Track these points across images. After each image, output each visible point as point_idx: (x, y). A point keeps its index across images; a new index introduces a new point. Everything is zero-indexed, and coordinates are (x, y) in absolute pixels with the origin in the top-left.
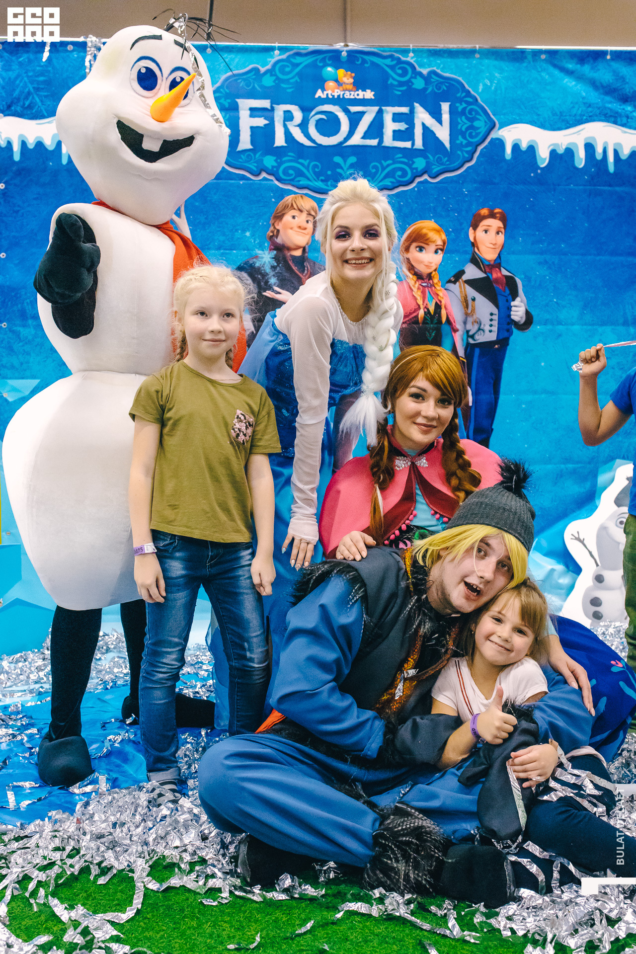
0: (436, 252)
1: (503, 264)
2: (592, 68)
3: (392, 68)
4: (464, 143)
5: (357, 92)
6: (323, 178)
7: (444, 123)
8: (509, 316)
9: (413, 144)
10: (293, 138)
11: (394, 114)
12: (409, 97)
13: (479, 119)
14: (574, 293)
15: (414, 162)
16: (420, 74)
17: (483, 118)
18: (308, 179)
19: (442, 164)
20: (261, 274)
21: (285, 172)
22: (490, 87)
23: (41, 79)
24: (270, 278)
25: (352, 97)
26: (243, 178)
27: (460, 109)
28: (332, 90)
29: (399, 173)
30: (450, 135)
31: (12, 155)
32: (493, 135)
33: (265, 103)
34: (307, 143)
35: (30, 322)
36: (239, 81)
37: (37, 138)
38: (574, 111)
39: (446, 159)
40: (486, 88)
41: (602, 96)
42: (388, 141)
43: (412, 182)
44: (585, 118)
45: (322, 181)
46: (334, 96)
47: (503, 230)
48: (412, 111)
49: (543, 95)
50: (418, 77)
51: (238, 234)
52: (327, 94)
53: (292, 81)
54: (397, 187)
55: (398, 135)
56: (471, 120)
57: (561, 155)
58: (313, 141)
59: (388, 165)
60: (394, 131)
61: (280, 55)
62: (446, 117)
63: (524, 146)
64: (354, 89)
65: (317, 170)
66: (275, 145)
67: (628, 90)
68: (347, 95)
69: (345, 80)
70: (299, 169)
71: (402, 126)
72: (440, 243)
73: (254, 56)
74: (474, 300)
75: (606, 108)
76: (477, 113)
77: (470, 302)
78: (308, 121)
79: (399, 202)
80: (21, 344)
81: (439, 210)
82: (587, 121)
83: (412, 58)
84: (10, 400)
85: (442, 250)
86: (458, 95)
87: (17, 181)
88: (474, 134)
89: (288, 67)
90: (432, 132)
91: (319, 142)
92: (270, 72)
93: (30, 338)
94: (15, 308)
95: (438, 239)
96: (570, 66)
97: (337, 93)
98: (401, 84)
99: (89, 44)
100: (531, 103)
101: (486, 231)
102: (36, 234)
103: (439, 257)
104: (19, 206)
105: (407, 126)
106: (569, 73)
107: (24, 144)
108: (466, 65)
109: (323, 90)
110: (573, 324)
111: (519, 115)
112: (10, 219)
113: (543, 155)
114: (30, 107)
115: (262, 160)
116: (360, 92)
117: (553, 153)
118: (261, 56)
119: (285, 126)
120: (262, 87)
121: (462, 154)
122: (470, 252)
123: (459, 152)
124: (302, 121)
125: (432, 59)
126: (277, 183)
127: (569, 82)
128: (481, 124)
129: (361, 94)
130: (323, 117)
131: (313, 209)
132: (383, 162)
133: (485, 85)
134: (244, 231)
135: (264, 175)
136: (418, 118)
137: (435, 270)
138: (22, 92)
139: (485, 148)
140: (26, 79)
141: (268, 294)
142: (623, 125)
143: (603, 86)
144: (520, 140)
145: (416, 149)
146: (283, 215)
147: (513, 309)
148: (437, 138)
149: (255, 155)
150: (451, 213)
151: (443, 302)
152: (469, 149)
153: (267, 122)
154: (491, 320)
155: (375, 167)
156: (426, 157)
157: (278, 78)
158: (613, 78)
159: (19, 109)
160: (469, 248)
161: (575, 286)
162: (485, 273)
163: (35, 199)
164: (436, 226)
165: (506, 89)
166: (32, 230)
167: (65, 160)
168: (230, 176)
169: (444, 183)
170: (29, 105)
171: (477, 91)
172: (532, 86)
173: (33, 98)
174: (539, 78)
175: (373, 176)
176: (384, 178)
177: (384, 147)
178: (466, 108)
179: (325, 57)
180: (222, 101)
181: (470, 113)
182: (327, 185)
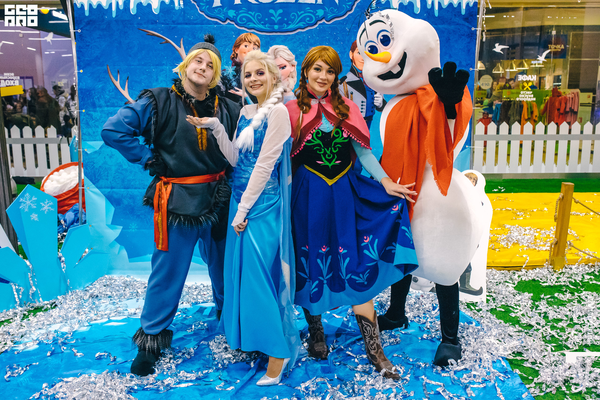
4: (347, 0)
8: (373, 103)
9: (316, 1)
15: (317, 12)
18: (254, 23)
19: (334, 13)
20: (227, 80)
21: (241, 19)
24: (233, 82)
26: (216, 23)
29: (308, 19)
31: (84, 13)
34: (254, 2)
35: (98, 109)
37: (98, 2)
43: (316, 24)
45: (262, 24)
54: (307, 27)
57: (406, 6)
58: (257, 1)
59: (301, 14)
63: (383, 1)
65: (259, 18)
66: (235, 4)
70: (249, 17)
74: (352, 93)
77: (350, 95)
79: (308, 36)
80: (93, 121)
81: (332, 40)
84: (89, 152)
87: (88, 28)
91: (260, 1)
93: (98, 118)
94: (89, 101)
101: (360, 53)
102: (99, 59)
104: (89, 42)
107: (90, 5)
112: (85, 50)
115: (227, 12)
117: (401, 5)
121: (346, 7)
122: (350, 66)
123: (344, 6)
126: (236, 26)
131: (257, 41)
132: (298, 12)
135: (228, 21)
141: (232, 91)
145: (318, 4)
146: (240, 45)
147: (375, 99)
149: (223, 10)
150: (339, 43)
152: (350, 3)
154: (362, 105)
155: (294, 15)
156: (324, 9)
160: (350, 63)
162: (359, 77)
163: (98, 38)
166: (97, 56)
167: (114, 15)
168: (209, 22)
169: (335, 24)
175: (292, 21)
176: (299, 22)
177: (299, 3)
182: (265, 27)
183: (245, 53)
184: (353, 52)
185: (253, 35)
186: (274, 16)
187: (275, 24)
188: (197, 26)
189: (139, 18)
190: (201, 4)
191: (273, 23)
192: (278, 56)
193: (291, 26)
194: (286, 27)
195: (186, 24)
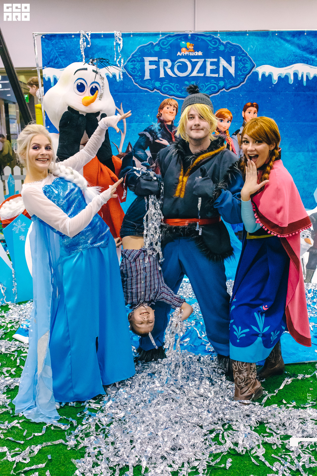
0: (228, 122)
2: (298, 39)
3: (210, 41)
4: (241, 74)
6: (180, 91)
7: (232, 66)
9: (219, 75)
10: (168, 73)
11: (211, 62)
12: (217, 54)
13: (247, 64)
14: (287, 138)
15: (219, 83)
16: (223, 44)
17: (249, 63)
18: (174, 91)
19: (231, 84)
20: (154, 132)
21: (164, 89)
22: (253, 49)
23: (62, 50)
24: (158, 134)
25: (193, 55)
26: (147, 91)
27: (239, 59)
28: (184, 52)
29: (213, 88)
30: (235, 71)
31: (51, 84)
32: (254, 70)
33: (156, 59)
34: (173, 76)
36: (145, 49)
38: (289, 59)
39: (233, 81)
40: (251, 49)
41: (302, 52)
42: (208, 74)
43: (218, 92)
44: (294, 61)
45: (180, 92)
46: (185, 55)
47: (257, 112)
48: (219, 60)
49: (276, 52)
50: (221, 45)
51: (144, 116)
52: (182, 54)
53: (167, 48)
54: (212, 94)
55: (212, 71)
56: (244, 64)
57: (283, 78)
58: (176, 75)
59: (208, 85)
60: (211, 70)
61: (162, 37)
62: (233, 63)
63: (267, 75)
64: (194, 51)
65: (177, 87)
66: (160, 77)
67: (313, 48)
68: (191, 54)
69: (190, 47)
70: (170, 87)
71: (214, 67)
72: (230, 118)
73: (151, 38)
75: (303, 57)
76: (247, 61)
78: (174, 66)
81: (229, 104)
82: (295, 63)
83: (219, 36)
85: (230, 121)
86: (239, 53)
88: (245, 70)
89: (165, 42)
90: (227, 69)
91: (178, 75)
92: (158, 44)
95: (229, 116)
96: (288, 38)
97: (187, 53)
98: (214, 48)
99: (81, 34)
100: (271, 55)
101: (249, 113)
103: (229, 124)
105: (216, 67)
106: (288, 41)
107: (55, 79)
108: (243, 39)
109: (180, 52)
110: (286, 152)
111: (265, 61)
113: (275, 78)
114: (57, 63)
115: (155, 84)
116: (196, 53)
117: (279, 78)
118: (154, 37)
119: (164, 68)
120: (155, 51)
123: (239, 78)
124: (172, 66)
125: (228, 36)
126: (161, 93)
127: (287, 45)
128: (248, 66)
129: (197, 54)
130: (180, 64)
131: (176, 105)
132: (206, 83)
133: (251, 48)
134: (147, 114)
135: (155, 90)
136: (221, 63)
137: (227, 130)
138: (54, 57)
139: (250, 76)
140: (55, 51)
141: (157, 141)
142: (310, 65)
143: (302, 47)
144: (265, 72)
145: (220, 77)
146: (163, 107)
148: (229, 72)
149: (151, 82)
150: (235, 105)
151: (231, 143)
152: (243, 76)
153: (156, 67)
155: (203, 86)
156: (224, 81)
157: (161, 47)
158: (307, 43)
159: (53, 64)
160: (242, 120)
161: (287, 136)
164: (228, 111)
165: (260, 49)
168: (141, 91)
169: (232, 92)
170: (57, 62)
171: (247, 51)
172: (271, 48)
173: (58, 59)
174: (275, 44)
175: (202, 89)
176: (206, 90)
177: (206, 77)
178: (242, 58)
179: (181, 37)
180: (137, 58)
181: (244, 61)
182: (182, 94)
183: (167, 113)
184: (245, 112)
185: (173, 100)
188: (132, 93)
190: (136, 77)
195: (125, 92)
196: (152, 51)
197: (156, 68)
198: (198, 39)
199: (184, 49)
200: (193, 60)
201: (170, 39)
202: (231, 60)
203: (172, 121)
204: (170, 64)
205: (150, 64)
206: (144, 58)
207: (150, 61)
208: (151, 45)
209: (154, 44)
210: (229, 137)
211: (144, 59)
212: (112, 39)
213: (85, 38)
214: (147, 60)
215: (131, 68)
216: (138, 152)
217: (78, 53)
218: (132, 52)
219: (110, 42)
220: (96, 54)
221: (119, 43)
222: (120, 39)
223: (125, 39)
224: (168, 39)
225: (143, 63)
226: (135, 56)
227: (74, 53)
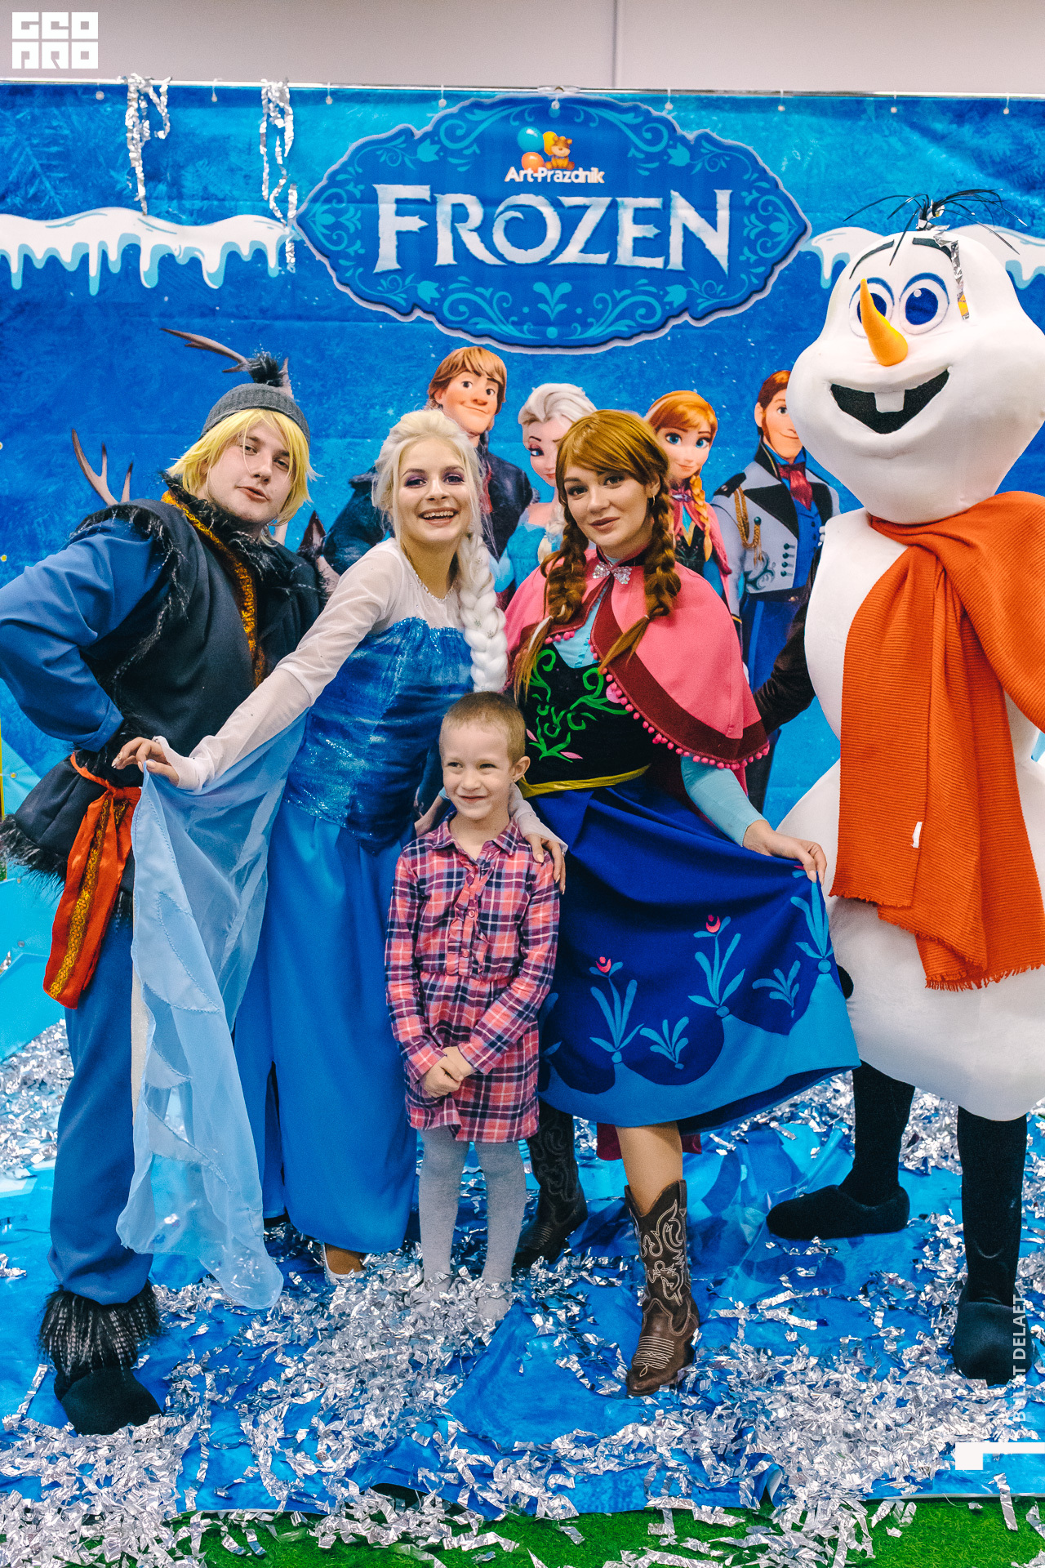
0: (699, 443)
1: (808, 465)
2: (977, 131)
3: (635, 128)
4: (752, 261)
5: (575, 172)
6: (514, 319)
7: (719, 226)
9: (667, 262)
10: (468, 250)
11: (636, 210)
12: (662, 181)
13: (778, 219)
15: (667, 293)
16: (683, 141)
17: (786, 217)
18: (491, 320)
19: (715, 296)
21: (453, 309)
22: (800, 164)
23: (54, 149)
25: (566, 180)
26: (384, 318)
27: (747, 202)
28: (534, 169)
29: (642, 311)
30: (730, 246)
31: (9, 280)
32: (802, 247)
33: (422, 192)
34: (490, 259)
36: (379, 153)
37: (48, 250)
39: (721, 287)
40: (794, 165)
41: (990, 180)
42: (625, 256)
43: (663, 325)
44: (959, 217)
45: (513, 323)
46: (536, 179)
48: (667, 205)
49: (890, 177)
50: (679, 145)
51: (374, 413)
52: (525, 176)
53: (467, 152)
54: (638, 334)
55: (641, 246)
56: (767, 221)
58: (500, 256)
59: (624, 298)
60: (636, 240)
61: (447, 106)
62: (723, 215)
64: (571, 166)
65: (505, 305)
66: (437, 264)
67: (1035, 168)
68: (559, 177)
69: (556, 150)
70: (476, 303)
71: (650, 231)
72: (705, 428)
73: (404, 110)
74: (758, 522)
75: (996, 200)
76: (777, 209)
77: (752, 526)
78: (493, 221)
79: (640, 360)
81: (705, 372)
83: (670, 112)
85: (709, 440)
86: (746, 177)
87: (17, 323)
88: (769, 245)
89: (461, 127)
90: (699, 240)
91: (509, 258)
92: (431, 136)
94: (20, 531)
95: (703, 421)
96: (939, 126)
97: (542, 173)
98: (650, 157)
99: (132, 88)
100: (869, 191)
101: (783, 410)
102: (49, 412)
103: (704, 451)
104: (22, 364)
105: (657, 231)
106: (936, 138)
107: (27, 260)
108: (761, 124)
109: (519, 168)
111: (848, 211)
112: (9, 386)
114: (36, 198)
115: (416, 288)
116: (581, 172)
118: (417, 109)
119: (454, 230)
120: (417, 162)
121: (748, 279)
123: (743, 276)
124: (483, 222)
125: (703, 113)
127: (935, 154)
128: (782, 228)
129: (582, 176)
130: (518, 215)
131: (498, 371)
132: (615, 292)
133: (792, 159)
134: (384, 406)
135: (418, 313)
136: (677, 216)
137: (696, 473)
138: (22, 173)
139: (786, 268)
140: (28, 149)
142: (1024, 230)
143: (993, 162)
145: (671, 270)
146: (449, 380)
148: (708, 252)
149: (404, 281)
150: (726, 380)
151: (708, 527)
152: (761, 270)
153: (424, 224)
154: (786, 556)
155: (603, 301)
156: (687, 284)
157: (443, 148)
158: (1013, 147)
159: (18, 201)
160: (755, 438)
162: (779, 478)
163: (48, 353)
164: (700, 400)
165: (828, 166)
166: (44, 405)
167: (94, 289)
168: (363, 315)
169: (717, 328)
170: (35, 196)
171: (779, 170)
172: (872, 161)
173: (41, 182)
174: (886, 148)
175: (598, 315)
176: (617, 319)
177: (618, 266)
178: (758, 199)
179: (522, 112)
180: (350, 187)
181: (765, 209)
182: (522, 332)
183: (462, 403)
184: (764, 405)
185: (488, 354)
186: (546, 302)
187: (551, 324)
188: (329, 324)
189: (166, 299)
190: (342, 262)
191: (543, 321)
192: (556, 415)
193: (594, 332)
194: (579, 334)
195: (300, 318)
196: (406, 159)
197: (421, 229)
198: (589, 118)
199: (532, 158)
200: (569, 201)
201: (479, 115)
202: (715, 203)
203: (482, 436)
204: (476, 212)
205: (398, 213)
206: (376, 186)
207: (398, 201)
208: (403, 138)
209: (418, 133)
210: (700, 503)
211: (375, 190)
212: (253, 110)
213: (143, 104)
214: (389, 194)
215: (325, 227)
216: (347, 550)
217: (120, 161)
218: (331, 162)
219: (244, 120)
220: (190, 169)
221: (279, 123)
222: (282, 112)
223: (300, 110)
224: (469, 116)
225: (374, 206)
226: (340, 177)
227: (101, 159)
